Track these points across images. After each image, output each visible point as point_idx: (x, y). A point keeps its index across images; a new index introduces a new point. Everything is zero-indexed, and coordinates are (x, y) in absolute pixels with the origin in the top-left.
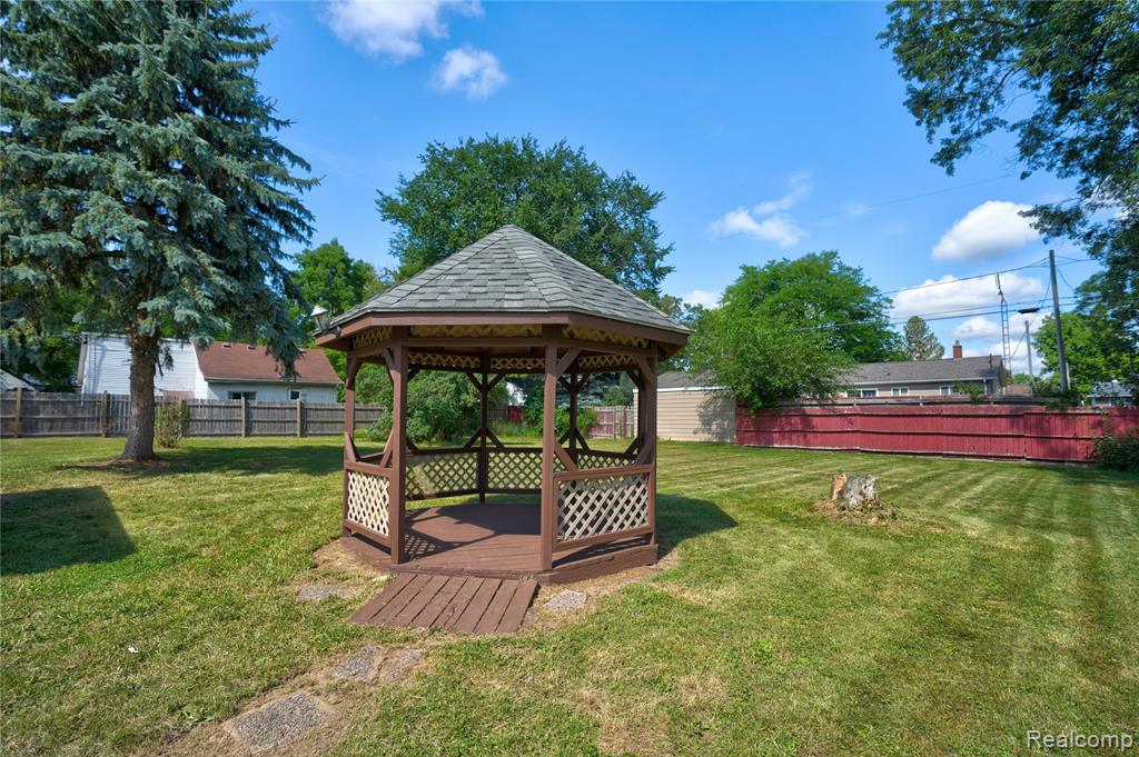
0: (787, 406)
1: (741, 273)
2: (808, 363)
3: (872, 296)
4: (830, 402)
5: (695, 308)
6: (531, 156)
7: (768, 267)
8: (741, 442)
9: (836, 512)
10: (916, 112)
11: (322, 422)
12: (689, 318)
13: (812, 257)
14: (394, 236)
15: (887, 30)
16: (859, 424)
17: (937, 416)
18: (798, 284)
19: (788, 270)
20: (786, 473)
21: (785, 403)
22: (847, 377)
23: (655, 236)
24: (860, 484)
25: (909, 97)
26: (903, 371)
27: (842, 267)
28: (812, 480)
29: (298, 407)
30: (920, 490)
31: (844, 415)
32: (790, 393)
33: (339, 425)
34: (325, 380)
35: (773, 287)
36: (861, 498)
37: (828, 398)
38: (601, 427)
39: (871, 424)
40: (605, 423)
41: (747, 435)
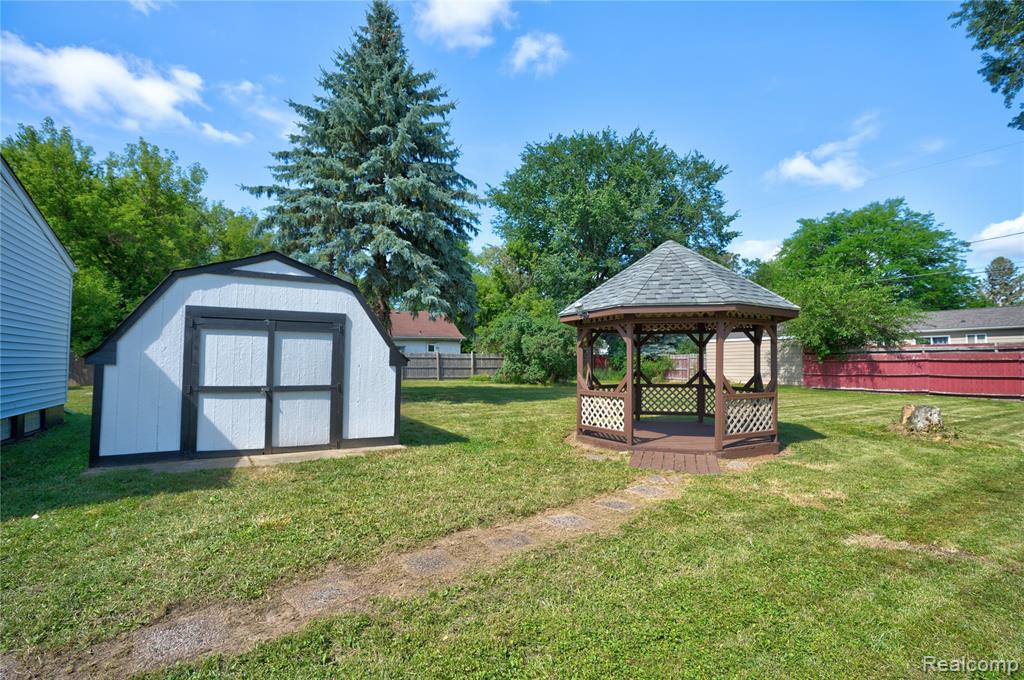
0: (854, 353)
1: (798, 226)
2: (876, 314)
3: (945, 241)
4: (897, 349)
5: (752, 262)
6: (610, 145)
7: (827, 219)
8: (808, 385)
9: (906, 432)
10: (992, 79)
11: (454, 369)
12: (747, 272)
13: (876, 207)
14: (494, 218)
15: (961, 9)
16: (927, 369)
17: (1017, 361)
18: (861, 234)
19: (849, 221)
20: (856, 409)
21: (851, 351)
22: (915, 326)
23: (721, 204)
24: (926, 413)
25: (984, 66)
26: (980, 318)
27: (909, 213)
28: (881, 414)
29: (437, 357)
30: (986, 424)
31: (915, 361)
32: (856, 342)
33: (465, 371)
34: (452, 336)
35: (832, 238)
36: (927, 423)
37: (895, 346)
38: (676, 372)
39: (940, 370)
40: (680, 368)
41: (815, 379)
